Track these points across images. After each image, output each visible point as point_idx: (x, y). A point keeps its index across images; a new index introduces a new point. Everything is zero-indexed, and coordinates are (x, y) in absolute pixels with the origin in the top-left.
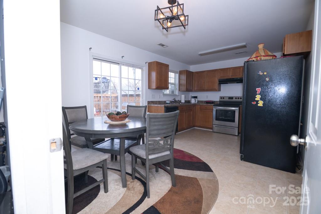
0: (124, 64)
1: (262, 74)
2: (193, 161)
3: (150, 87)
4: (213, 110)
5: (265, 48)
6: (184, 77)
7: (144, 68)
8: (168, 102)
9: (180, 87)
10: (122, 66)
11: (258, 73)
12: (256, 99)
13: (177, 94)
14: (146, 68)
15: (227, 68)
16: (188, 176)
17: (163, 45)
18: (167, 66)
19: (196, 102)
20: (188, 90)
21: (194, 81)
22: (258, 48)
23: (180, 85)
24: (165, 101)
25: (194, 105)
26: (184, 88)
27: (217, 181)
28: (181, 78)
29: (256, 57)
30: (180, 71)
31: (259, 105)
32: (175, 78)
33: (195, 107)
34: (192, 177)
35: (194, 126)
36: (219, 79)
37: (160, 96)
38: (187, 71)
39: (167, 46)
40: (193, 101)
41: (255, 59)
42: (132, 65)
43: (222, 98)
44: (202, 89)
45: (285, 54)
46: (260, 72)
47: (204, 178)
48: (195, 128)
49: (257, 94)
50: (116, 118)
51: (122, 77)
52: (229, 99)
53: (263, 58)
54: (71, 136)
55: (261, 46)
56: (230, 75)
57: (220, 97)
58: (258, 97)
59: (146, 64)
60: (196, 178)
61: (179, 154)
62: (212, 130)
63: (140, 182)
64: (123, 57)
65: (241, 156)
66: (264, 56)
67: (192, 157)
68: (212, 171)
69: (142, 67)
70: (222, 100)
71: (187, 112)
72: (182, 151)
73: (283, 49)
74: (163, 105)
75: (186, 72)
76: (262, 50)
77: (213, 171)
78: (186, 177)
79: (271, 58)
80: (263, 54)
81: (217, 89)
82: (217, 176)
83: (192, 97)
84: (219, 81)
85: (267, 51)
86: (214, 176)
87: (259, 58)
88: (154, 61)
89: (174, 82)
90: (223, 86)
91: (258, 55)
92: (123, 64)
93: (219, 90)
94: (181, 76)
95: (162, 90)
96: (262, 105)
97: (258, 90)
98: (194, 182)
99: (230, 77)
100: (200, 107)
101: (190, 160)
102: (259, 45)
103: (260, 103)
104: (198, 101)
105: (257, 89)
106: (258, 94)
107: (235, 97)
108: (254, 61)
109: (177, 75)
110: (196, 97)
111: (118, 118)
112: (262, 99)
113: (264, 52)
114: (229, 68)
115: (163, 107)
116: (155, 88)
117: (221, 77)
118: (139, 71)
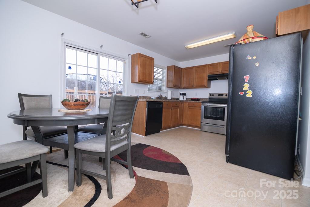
0: (104, 54)
1: (251, 58)
2: (169, 161)
3: (133, 82)
4: (201, 107)
5: (254, 30)
6: (172, 74)
7: (126, 61)
8: (153, 98)
9: (168, 83)
10: (101, 57)
11: (246, 58)
12: (244, 89)
13: (165, 90)
14: (129, 61)
15: (217, 63)
16: (157, 180)
17: (145, 35)
18: (152, 59)
19: (185, 99)
20: (176, 86)
21: (182, 78)
22: (247, 31)
23: (168, 81)
24: (151, 97)
25: (182, 102)
26: (172, 84)
27: (192, 187)
28: (168, 74)
29: (244, 40)
30: (168, 67)
31: (247, 96)
32: (163, 74)
33: (182, 104)
34: (161, 180)
35: (182, 125)
36: (208, 75)
37: (144, 91)
38: (175, 66)
39: (150, 37)
40: (181, 98)
41: (242, 42)
42: (112, 56)
43: (212, 95)
44: (191, 87)
45: (278, 35)
46: (248, 56)
47: (175, 183)
48: (182, 127)
49: (244, 83)
50: (71, 105)
51: (101, 68)
52: (219, 96)
53: (252, 40)
54: (28, 127)
55: (250, 28)
56: (220, 71)
57: (210, 94)
58: (246, 87)
59: (129, 56)
60: (166, 183)
61: (155, 153)
62: (200, 129)
63: (94, 185)
64: (102, 47)
65: (227, 157)
66: (253, 38)
67: (169, 156)
68: (188, 174)
69: (125, 60)
70: (212, 97)
71: (173, 109)
72: (161, 150)
73: (276, 30)
74: (145, 100)
75: (174, 68)
76: (251, 32)
77: (190, 174)
78: (154, 180)
79: (262, 39)
80: (253, 36)
81: (206, 86)
82: (193, 181)
83: (181, 94)
84: (208, 77)
85: (257, 33)
86: (190, 181)
87: (247, 41)
88: (137, 53)
89: (161, 78)
90: (213, 83)
91: (245, 37)
92: (102, 55)
93: (209, 87)
94: (168, 71)
95: (147, 84)
96: (251, 96)
97: (247, 77)
98: (161, 187)
99: (220, 72)
100: (188, 104)
101: (165, 160)
102: (248, 27)
103: (249, 93)
104: (186, 99)
105: (245, 76)
106: (246, 83)
107: (225, 94)
108: (241, 44)
109: (165, 71)
110: (184, 94)
111: (73, 105)
112: (250, 88)
113: (253, 33)
114: (219, 63)
115: (144, 101)
116: (137, 81)
117: (210, 72)
118: (120, 64)
